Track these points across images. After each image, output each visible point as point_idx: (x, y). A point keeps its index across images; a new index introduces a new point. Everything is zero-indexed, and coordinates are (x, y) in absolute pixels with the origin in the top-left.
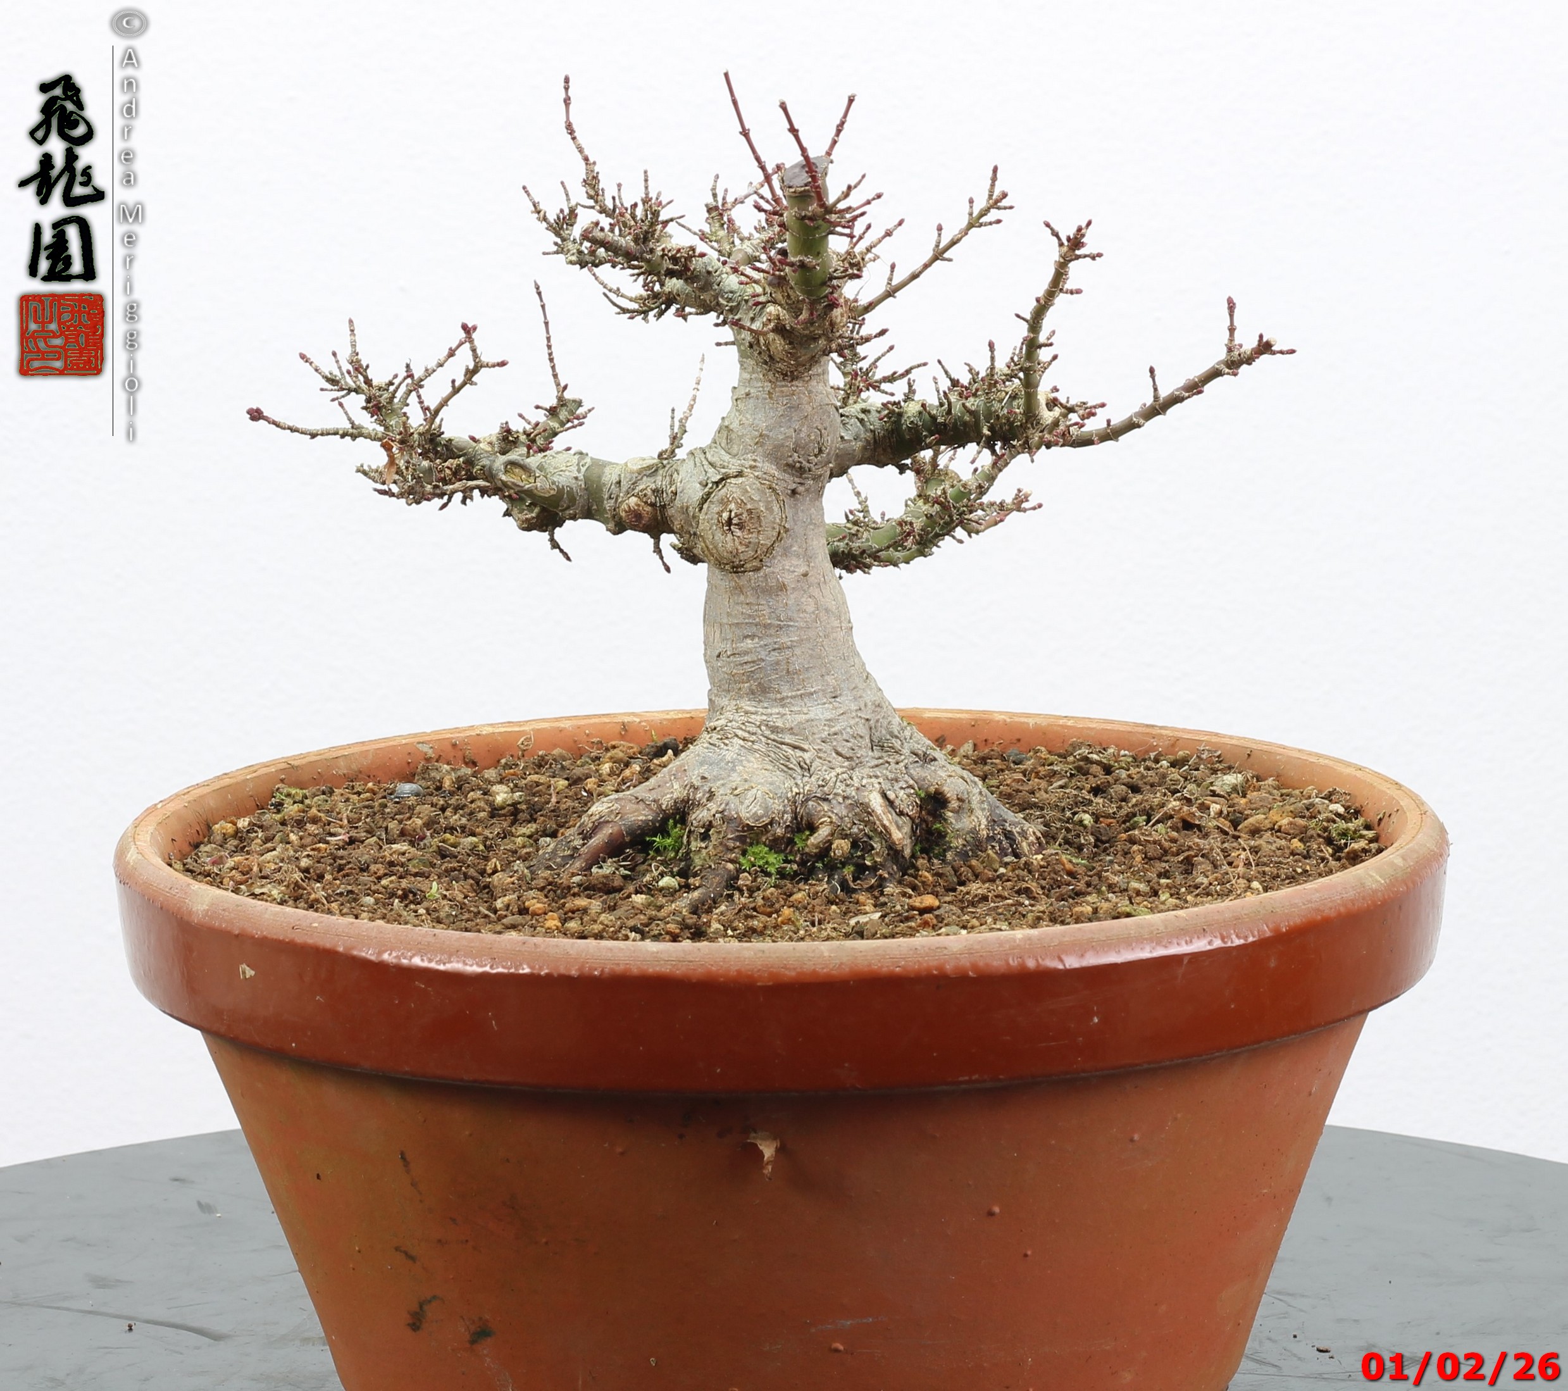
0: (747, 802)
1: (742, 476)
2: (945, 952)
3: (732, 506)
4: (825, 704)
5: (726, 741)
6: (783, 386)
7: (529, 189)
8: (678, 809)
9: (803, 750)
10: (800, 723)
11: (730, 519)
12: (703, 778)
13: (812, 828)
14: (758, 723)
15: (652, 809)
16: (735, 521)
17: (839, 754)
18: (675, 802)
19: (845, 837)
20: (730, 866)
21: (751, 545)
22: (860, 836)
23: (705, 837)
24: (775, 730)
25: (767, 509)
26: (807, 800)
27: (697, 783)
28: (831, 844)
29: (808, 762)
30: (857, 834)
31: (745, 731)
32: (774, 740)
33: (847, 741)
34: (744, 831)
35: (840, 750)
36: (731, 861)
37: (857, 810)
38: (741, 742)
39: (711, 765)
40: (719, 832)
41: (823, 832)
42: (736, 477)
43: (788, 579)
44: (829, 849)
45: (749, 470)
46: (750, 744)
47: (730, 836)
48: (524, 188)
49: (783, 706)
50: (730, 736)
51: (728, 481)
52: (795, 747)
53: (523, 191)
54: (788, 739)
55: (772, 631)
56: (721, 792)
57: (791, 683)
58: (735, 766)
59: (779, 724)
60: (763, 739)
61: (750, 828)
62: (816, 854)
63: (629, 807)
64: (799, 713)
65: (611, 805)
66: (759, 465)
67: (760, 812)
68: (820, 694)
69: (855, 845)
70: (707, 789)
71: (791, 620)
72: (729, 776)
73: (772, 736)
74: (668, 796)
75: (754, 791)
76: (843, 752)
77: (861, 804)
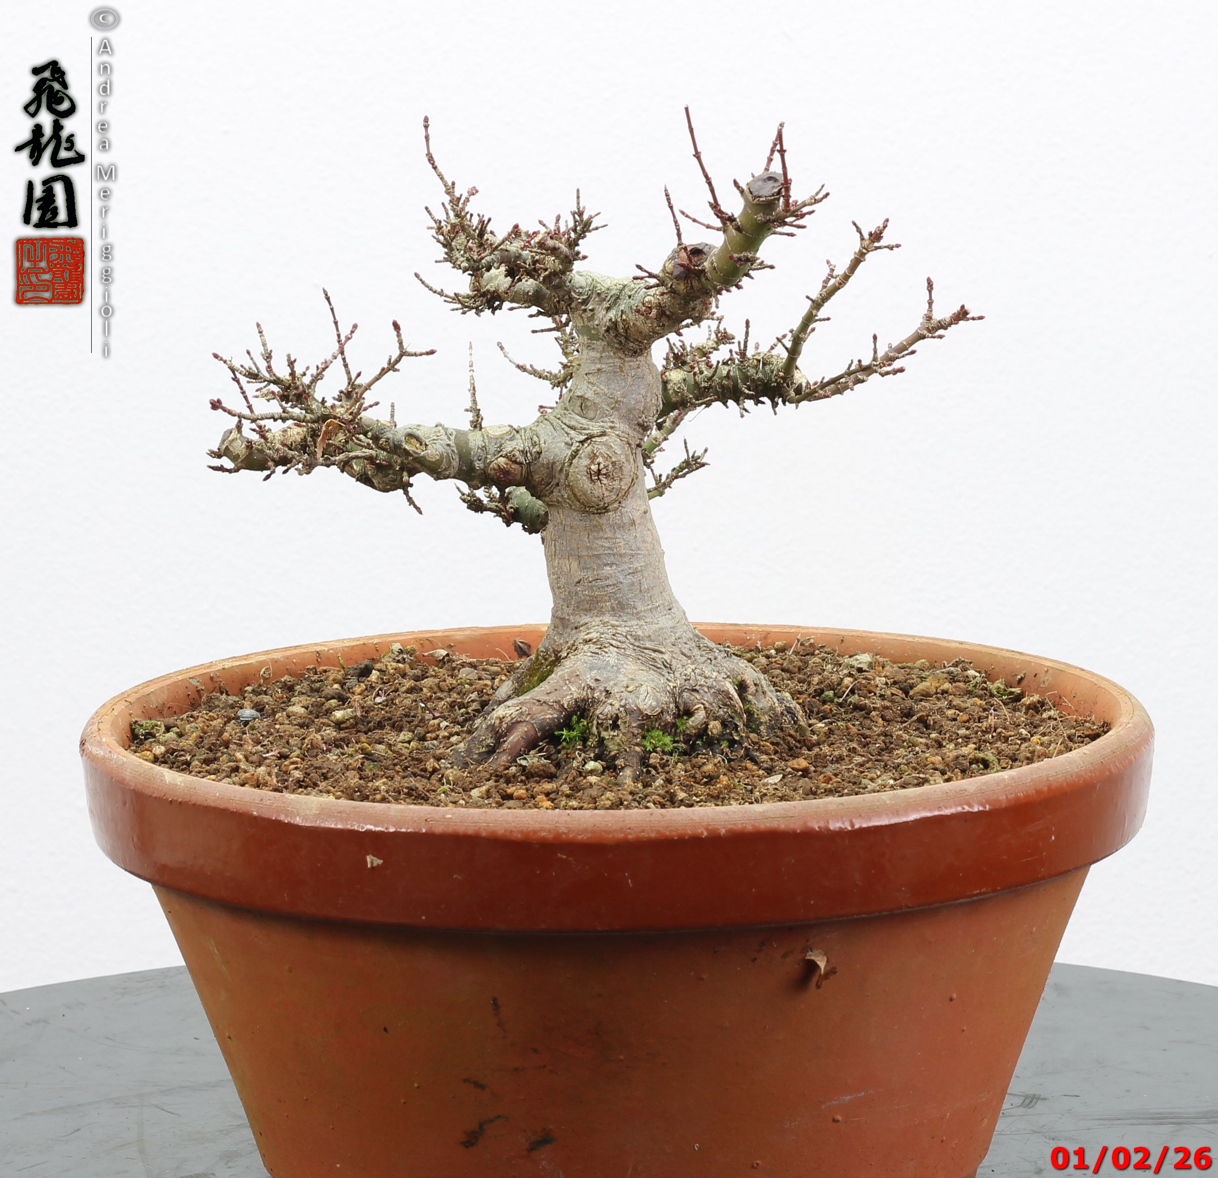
0: (642, 697)
1: (605, 435)
3: (600, 459)
4: (666, 615)
5: (605, 649)
6: (630, 361)
7: (430, 209)
8: (579, 706)
9: (661, 652)
10: (655, 631)
11: (599, 470)
12: (597, 680)
13: (689, 713)
14: (624, 634)
15: (555, 709)
17: (683, 654)
18: (576, 701)
19: (716, 719)
20: (638, 749)
21: (615, 490)
22: (726, 717)
23: (615, 726)
24: (637, 638)
25: (626, 461)
26: (683, 691)
27: (593, 685)
28: (708, 725)
29: (668, 662)
30: (723, 716)
31: (617, 640)
32: (638, 647)
33: (686, 643)
34: (643, 720)
35: (683, 651)
36: (637, 744)
37: (720, 697)
38: (615, 649)
39: (599, 669)
40: (625, 722)
41: (700, 716)
42: (601, 435)
43: (637, 515)
44: (706, 728)
45: (610, 430)
46: (623, 650)
47: (634, 725)
48: (427, 208)
49: (638, 619)
50: (607, 645)
51: (593, 439)
52: (655, 651)
53: (425, 211)
54: (648, 645)
55: (626, 559)
56: (616, 690)
57: (642, 600)
58: (619, 669)
59: (640, 633)
60: (631, 646)
61: (648, 717)
62: (695, 734)
63: (536, 708)
64: (652, 623)
65: (518, 708)
66: (617, 425)
67: (654, 704)
68: (662, 607)
69: (724, 724)
70: (603, 689)
71: (639, 549)
72: (617, 677)
73: (637, 644)
74: (568, 697)
75: (644, 688)
76: (686, 652)
77: (723, 691)
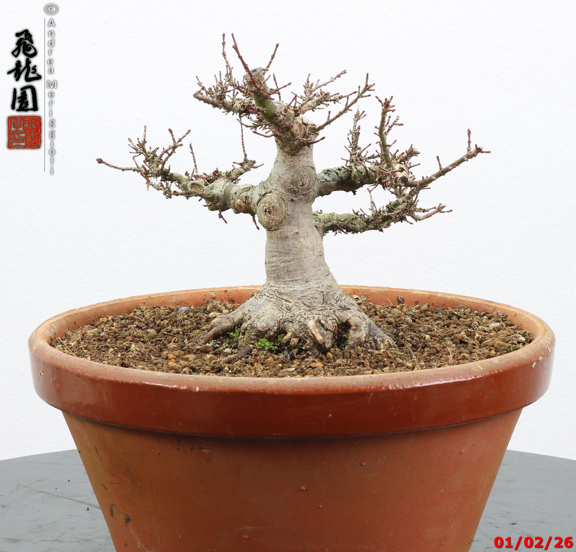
0: (260, 321)
1: (271, 193)
2: (267, 384)
3: (267, 204)
4: (302, 284)
5: (261, 297)
6: (289, 158)
7: (198, 77)
8: (239, 322)
9: (290, 302)
10: (290, 291)
11: (266, 210)
12: (249, 311)
13: (286, 333)
14: (274, 290)
15: (231, 322)
16: (267, 210)
17: (305, 304)
18: (239, 320)
19: (296, 337)
20: (251, 346)
21: (274, 220)
22: (303, 337)
23: (244, 334)
24: (281, 294)
25: (279, 206)
26: (285, 322)
27: (246, 313)
28: (291, 340)
29: (290, 307)
30: (301, 336)
31: (268, 293)
32: (279, 298)
33: (309, 300)
34: (258, 332)
35: (305, 303)
36: (252, 344)
37: (303, 327)
38: (266, 298)
39: (253, 306)
40: (249, 332)
41: (289, 335)
42: (269, 193)
43: (290, 234)
44: (289, 342)
45: (274, 191)
46: (270, 298)
47: (252, 334)
48: (197, 77)
49: (285, 284)
50: (262, 295)
51: (267, 194)
52: (287, 301)
53: (196, 78)
54: (285, 297)
55: (282, 255)
56: (254, 317)
57: (289, 275)
58: (261, 307)
59: (282, 291)
60: (275, 297)
61: (260, 331)
62: (285, 343)
63: (224, 320)
64: (291, 287)
65: (218, 319)
66: (278, 189)
67: (265, 325)
68: (301, 280)
69: (300, 341)
70: (249, 315)
71: (290, 250)
72: (258, 310)
73: (279, 296)
74: (237, 317)
75: (264, 317)
76: (307, 304)
77: (304, 325)
